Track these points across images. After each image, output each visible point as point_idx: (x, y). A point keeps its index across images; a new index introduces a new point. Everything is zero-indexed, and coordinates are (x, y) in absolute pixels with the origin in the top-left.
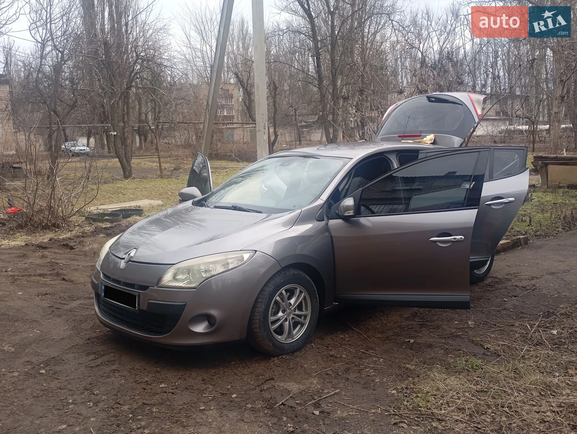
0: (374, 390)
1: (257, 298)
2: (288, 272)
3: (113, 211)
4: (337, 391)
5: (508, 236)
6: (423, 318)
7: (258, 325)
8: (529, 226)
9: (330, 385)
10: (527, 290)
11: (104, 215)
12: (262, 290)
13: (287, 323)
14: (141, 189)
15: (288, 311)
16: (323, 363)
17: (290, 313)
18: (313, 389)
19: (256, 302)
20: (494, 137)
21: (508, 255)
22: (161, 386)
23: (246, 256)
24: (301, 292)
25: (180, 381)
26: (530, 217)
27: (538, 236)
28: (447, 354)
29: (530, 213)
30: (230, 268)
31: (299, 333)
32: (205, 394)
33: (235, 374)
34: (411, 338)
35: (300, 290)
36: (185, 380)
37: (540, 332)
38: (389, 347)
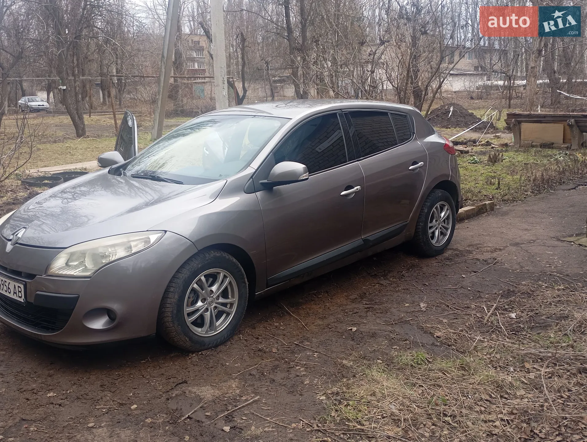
0: (301, 395)
1: (168, 287)
2: (207, 255)
3: (54, 174)
4: (256, 398)
5: (474, 200)
6: (371, 300)
7: (170, 319)
8: (497, 189)
9: (250, 389)
10: (488, 264)
11: (44, 178)
12: (174, 277)
13: (209, 313)
14: (93, 149)
15: (209, 300)
16: (249, 359)
17: (212, 302)
18: (231, 395)
19: (167, 291)
20: (471, 93)
21: (472, 223)
22: (49, 395)
23: (153, 238)
24: (225, 277)
25: (74, 387)
26: (499, 179)
27: (505, 200)
28: (392, 345)
29: (500, 175)
30: (133, 252)
31: (222, 324)
32: (100, 405)
33: (143, 376)
34: (354, 325)
35: (224, 275)
36: (81, 386)
37: (497, 316)
38: (327, 338)
